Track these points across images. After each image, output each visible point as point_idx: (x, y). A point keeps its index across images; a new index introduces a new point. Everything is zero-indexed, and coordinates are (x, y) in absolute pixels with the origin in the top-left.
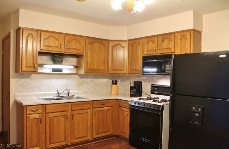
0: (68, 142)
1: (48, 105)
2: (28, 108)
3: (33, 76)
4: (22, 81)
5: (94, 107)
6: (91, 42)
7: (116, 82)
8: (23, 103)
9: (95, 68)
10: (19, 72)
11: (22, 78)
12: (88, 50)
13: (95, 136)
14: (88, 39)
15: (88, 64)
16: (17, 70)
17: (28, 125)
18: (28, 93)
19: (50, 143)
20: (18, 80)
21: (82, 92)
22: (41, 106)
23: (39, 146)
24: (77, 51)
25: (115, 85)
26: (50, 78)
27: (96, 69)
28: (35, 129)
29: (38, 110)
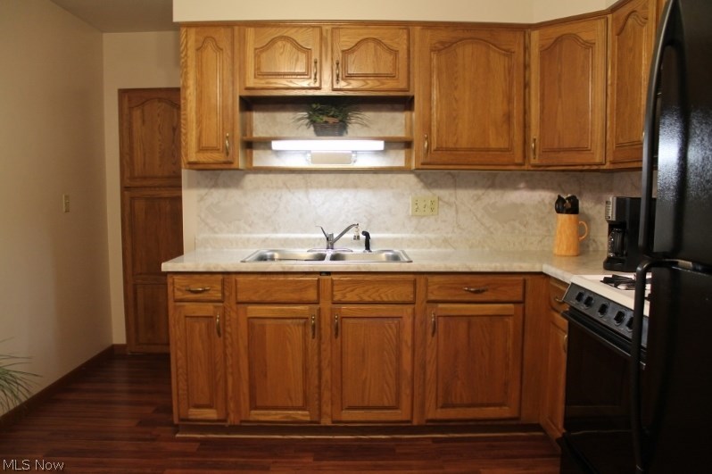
0: (320, 416)
1: (245, 276)
2: (176, 281)
4: (217, 195)
5: (432, 297)
6: (442, 43)
7: (572, 204)
9: (464, 143)
11: (216, 186)
12: (431, 77)
13: (435, 413)
14: (428, 33)
15: (434, 129)
17: (178, 333)
18: (232, 236)
19: (254, 406)
21: (431, 241)
22: (220, 277)
23: (216, 409)
24: (383, 84)
25: (566, 215)
26: (307, 187)
27: (471, 150)
29: (208, 290)
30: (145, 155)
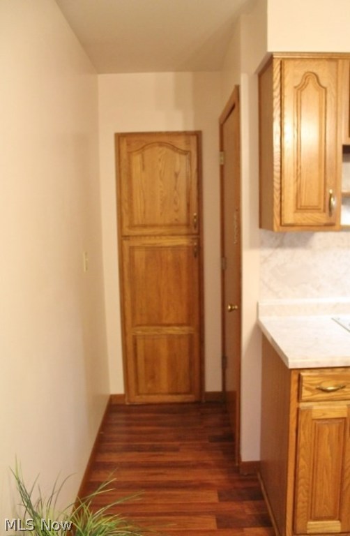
2: (304, 379)
3: (320, 238)
4: (283, 257)
8: (287, 359)
10: (272, 229)
11: (281, 245)
16: (264, 220)
17: (302, 439)
18: (299, 301)
20: (267, 252)
23: (340, 520)
28: (330, 458)
29: (344, 387)
30: (145, 202)
